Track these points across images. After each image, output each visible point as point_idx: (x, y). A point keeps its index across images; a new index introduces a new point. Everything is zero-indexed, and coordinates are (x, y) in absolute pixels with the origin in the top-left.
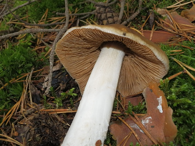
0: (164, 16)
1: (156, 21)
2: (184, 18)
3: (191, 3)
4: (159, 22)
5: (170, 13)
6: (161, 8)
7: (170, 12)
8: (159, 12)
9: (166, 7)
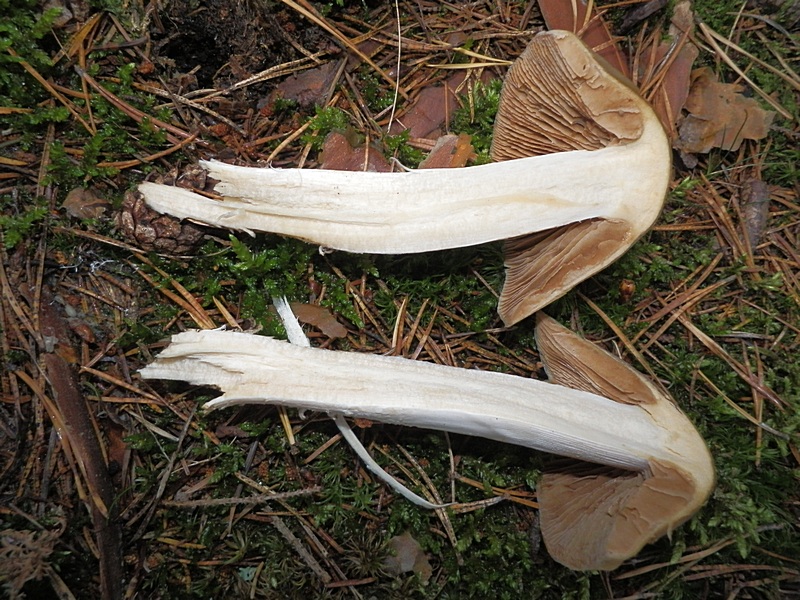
0: (672, 31)
1: (646, 25)
2: (689, 85)
3: (739, 76)
4: (647, 34)
5: (688, 41)
6: (692, 9)
7: (691, 41)
8: (679, 10)
9: (699, 20)
